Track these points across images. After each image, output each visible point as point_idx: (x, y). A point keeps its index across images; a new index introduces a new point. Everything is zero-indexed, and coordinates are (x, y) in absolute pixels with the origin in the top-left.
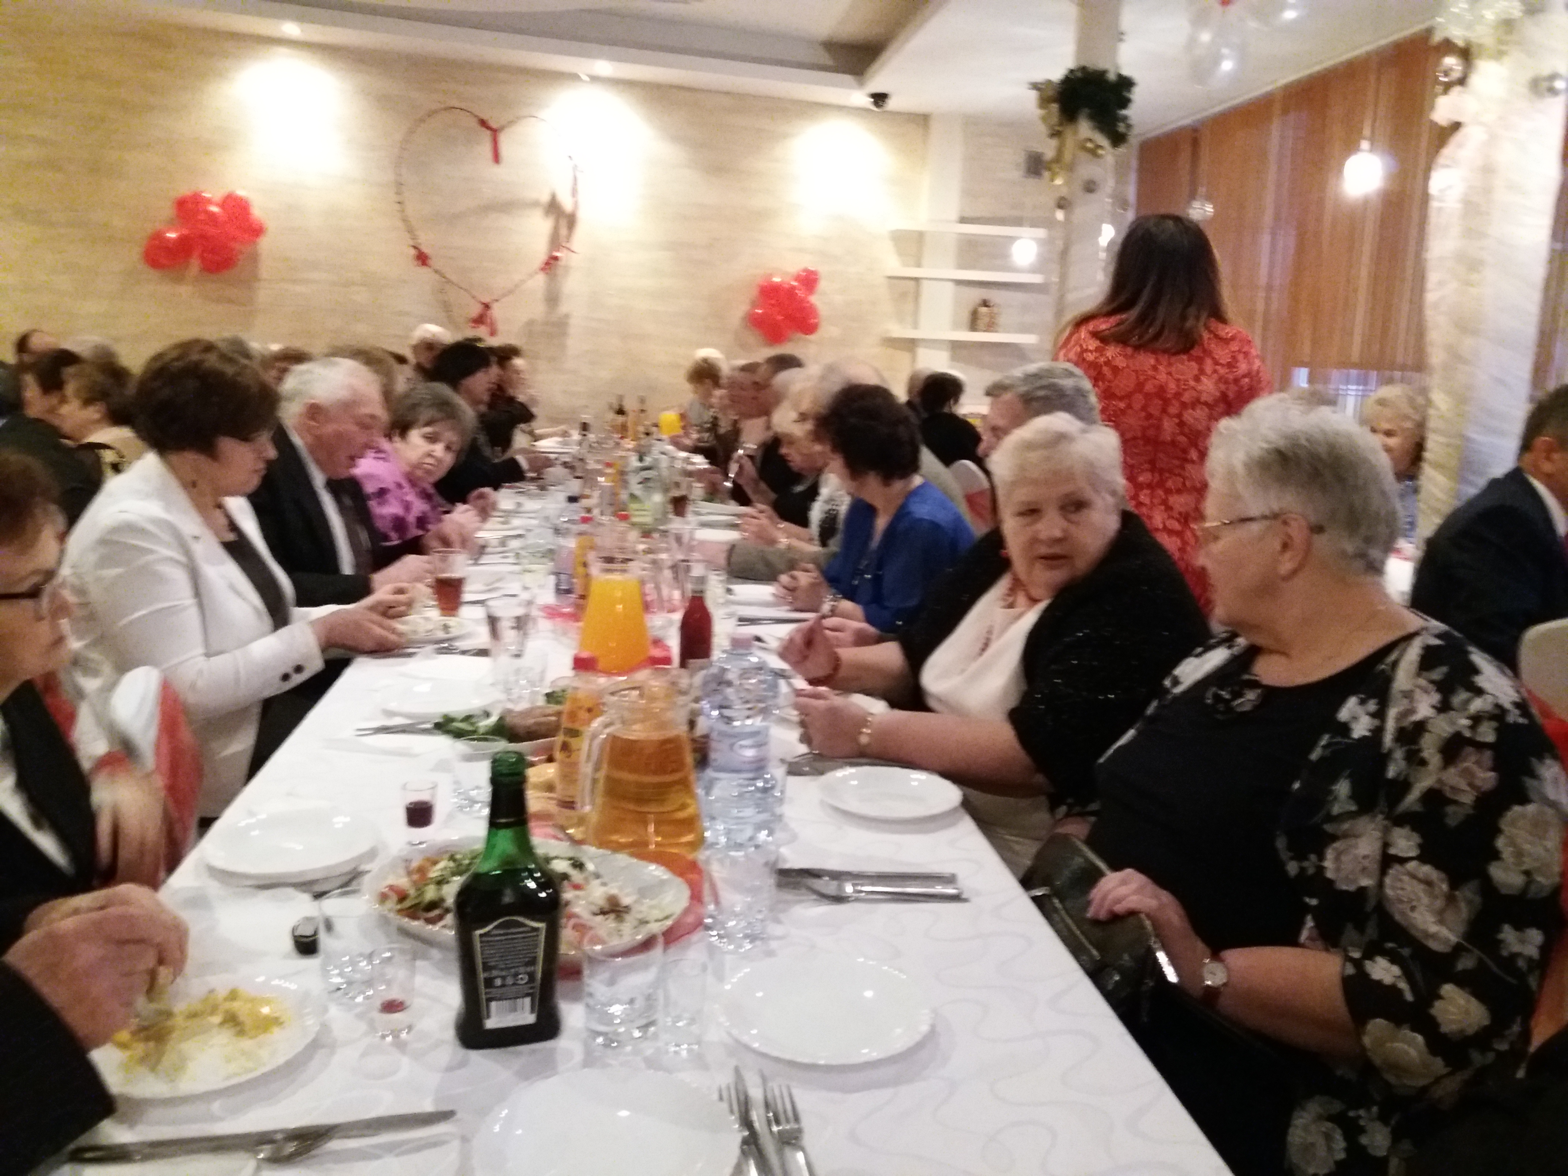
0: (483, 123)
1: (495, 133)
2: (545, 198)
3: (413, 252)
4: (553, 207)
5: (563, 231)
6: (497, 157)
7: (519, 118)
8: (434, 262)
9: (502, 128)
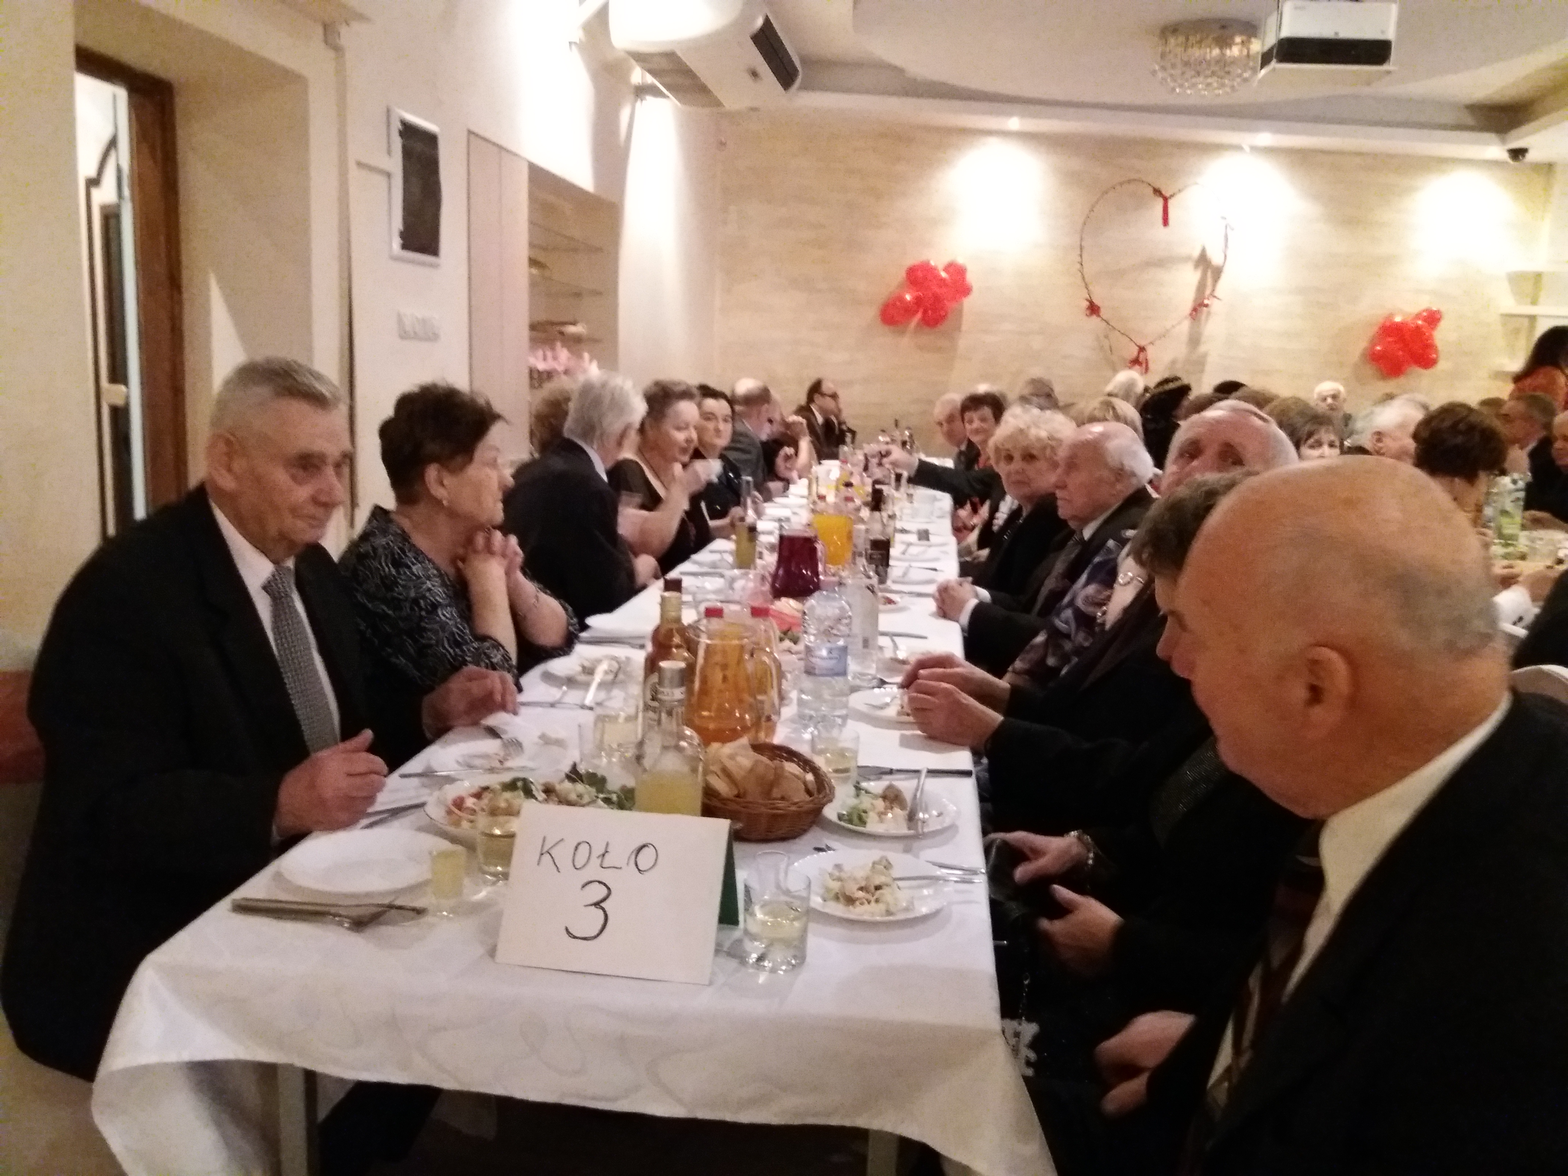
0: (1157, 192)
1: (1166, 200)
2: (1196, 253)
3: (1087, 304)
4: (1203, 261)
5: (1209, 281)
6: (1166, 222)
7: (1186, 187)
8: (1103, 312)
9: (1172, 196)
